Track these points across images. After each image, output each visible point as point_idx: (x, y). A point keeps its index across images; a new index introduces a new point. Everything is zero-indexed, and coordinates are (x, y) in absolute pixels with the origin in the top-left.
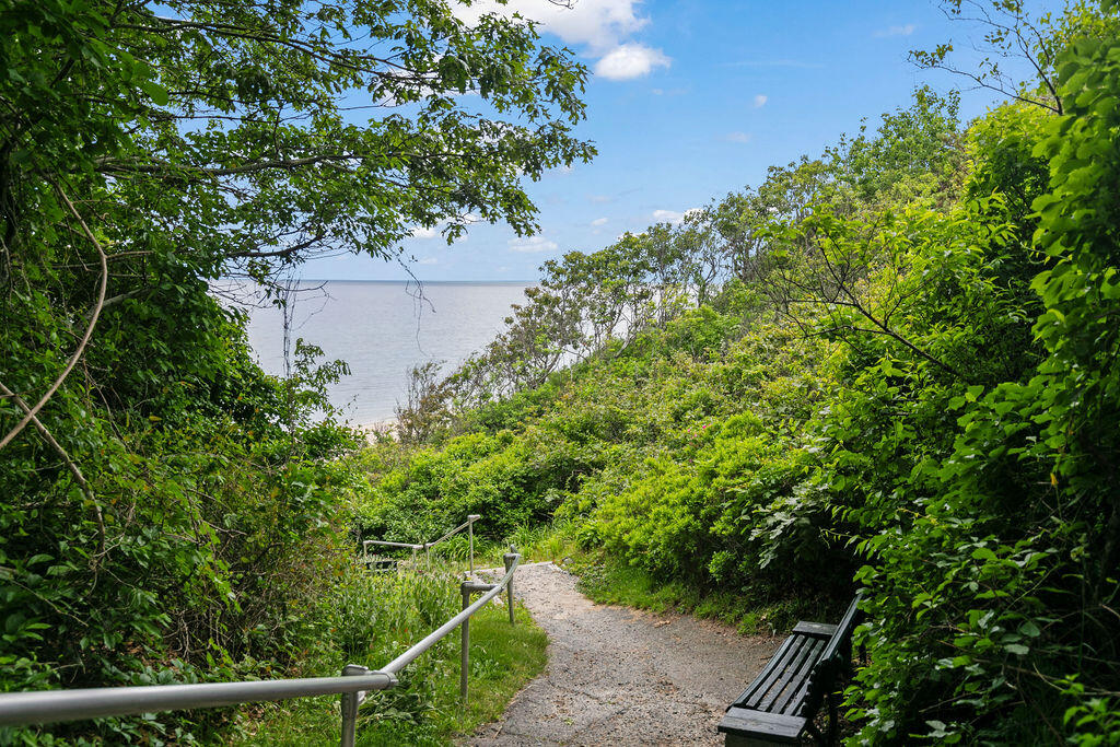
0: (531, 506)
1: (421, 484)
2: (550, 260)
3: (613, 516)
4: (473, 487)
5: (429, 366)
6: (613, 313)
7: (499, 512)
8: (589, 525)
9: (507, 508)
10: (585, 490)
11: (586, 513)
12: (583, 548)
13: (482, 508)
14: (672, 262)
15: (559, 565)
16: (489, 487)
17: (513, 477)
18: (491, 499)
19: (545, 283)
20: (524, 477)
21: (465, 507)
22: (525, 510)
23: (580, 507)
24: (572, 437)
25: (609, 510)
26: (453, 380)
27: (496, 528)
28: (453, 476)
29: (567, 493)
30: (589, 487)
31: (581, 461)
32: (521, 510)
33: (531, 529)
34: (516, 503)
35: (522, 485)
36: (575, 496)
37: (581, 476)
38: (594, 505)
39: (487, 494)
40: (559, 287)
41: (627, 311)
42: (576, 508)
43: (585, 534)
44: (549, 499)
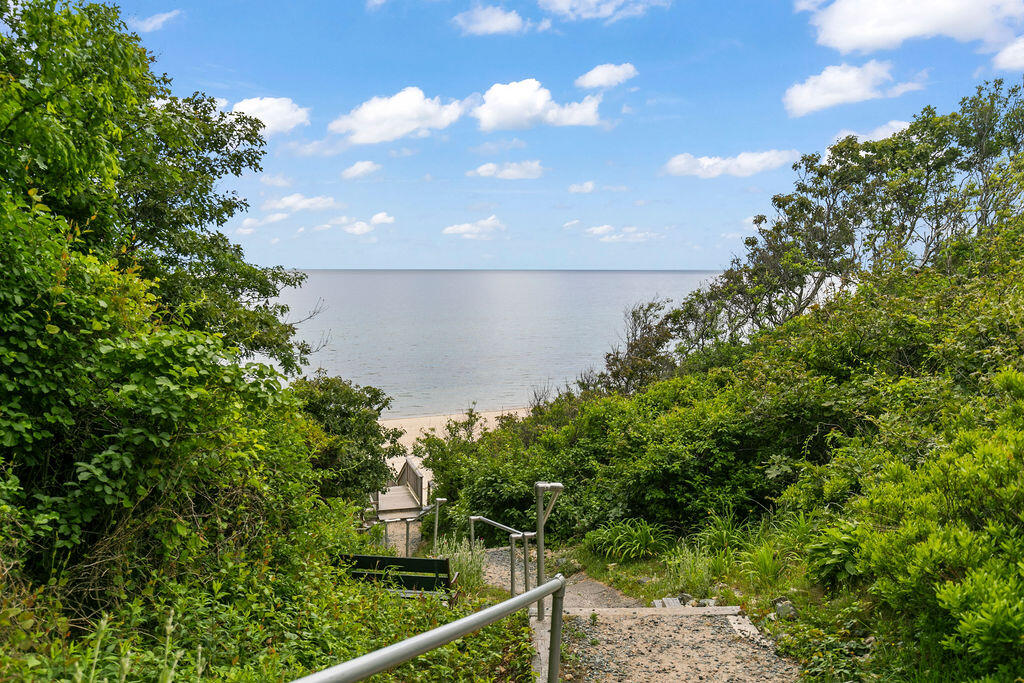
0: (747, 484)
1: (594, 440)
2: (809, 154)
3: (900, 515)
4: (651, 446)
5: (651, 306)
6: (903, 228)
7: (691, 489)
8: (838, 531)
9: (705, 484)
10: (839, 458)
11: (837, 503)
12: (823, 581)
13: (664, 479)
14: (997, 152)
15: (755, 621)
16: (677, 447)
17: (716, 435)
18: (677, 465)
19: (802, 188)
20: (737, 436)
21: (637, 476)
22: (734, 490)
23: (827, 490)
24: (823, 368)
25: (890, 499)
26: (674, 317)
27: (686, 515)
28: (625, 428)
29: (805, 465)
30: (848, 454)
31: (836, 409)
32: (728, 488)
33: (737, 523)
34: (721, 478)
35: (732, 447)
36: (817, 469)
37: (835, 434)
38: (856, 489)
39: (673, 457)
40: (822, 193)
41: (923, 227)
42: (819, 493)
43: (826, 550)
44: (772, 473)
